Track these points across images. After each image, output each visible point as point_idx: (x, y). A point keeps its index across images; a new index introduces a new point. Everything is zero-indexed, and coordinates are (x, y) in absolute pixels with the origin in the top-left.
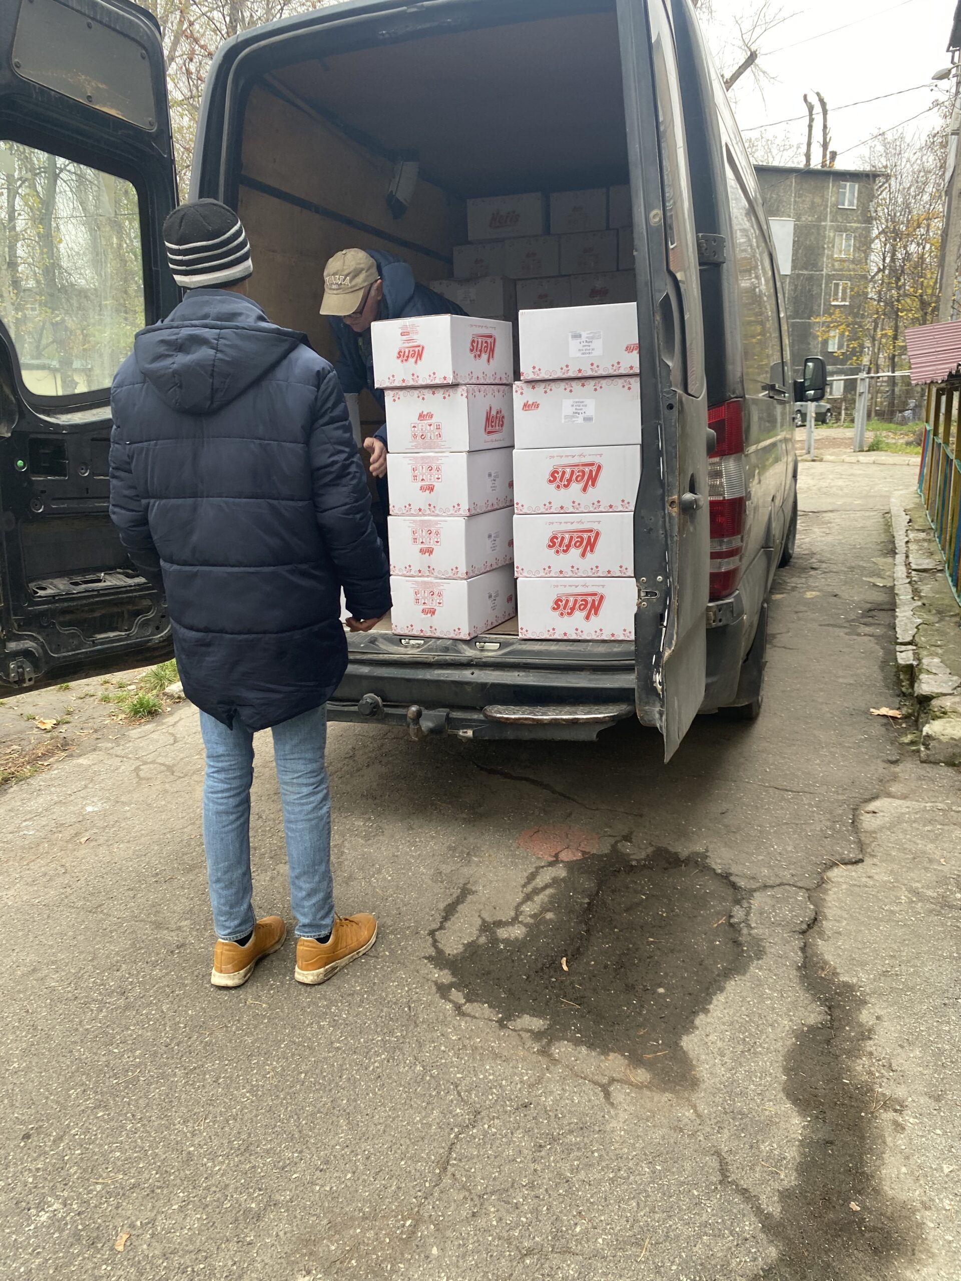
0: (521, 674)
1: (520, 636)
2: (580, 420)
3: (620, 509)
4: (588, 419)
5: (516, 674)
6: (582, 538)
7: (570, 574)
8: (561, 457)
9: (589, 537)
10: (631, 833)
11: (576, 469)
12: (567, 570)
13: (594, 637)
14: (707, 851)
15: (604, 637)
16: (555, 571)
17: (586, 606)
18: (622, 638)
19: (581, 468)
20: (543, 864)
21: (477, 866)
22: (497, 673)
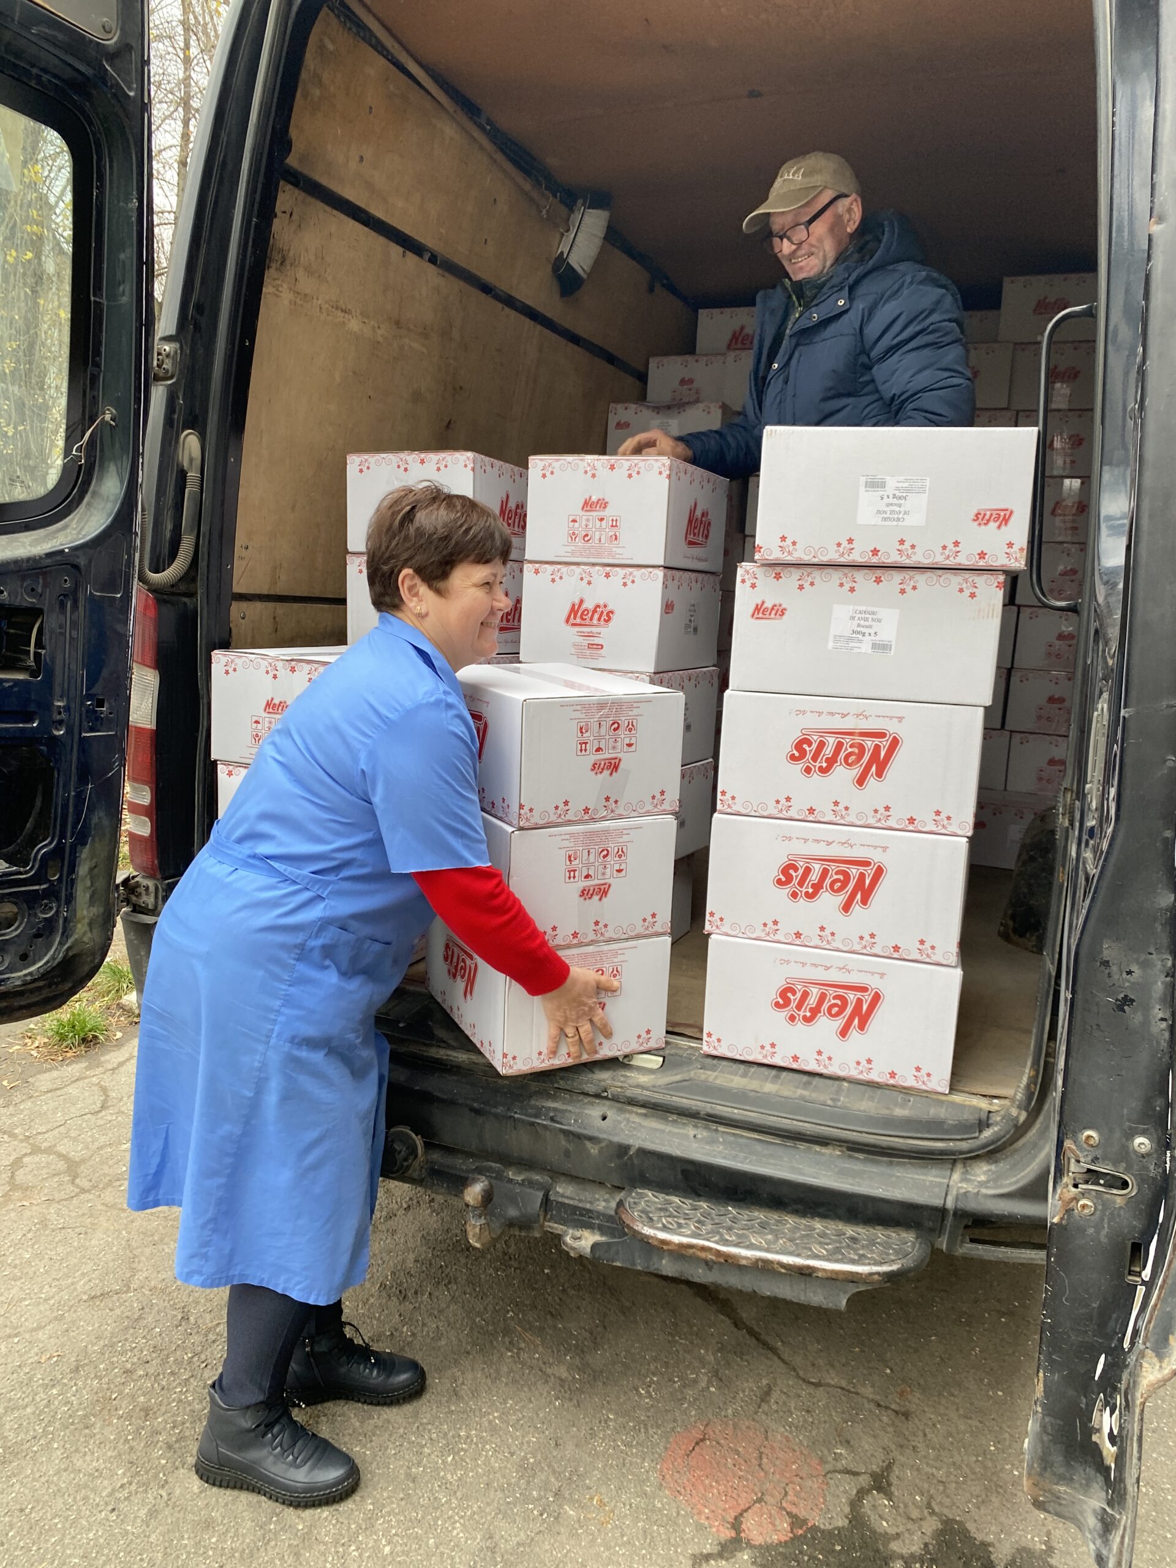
0: (702, 1134)
1: (706, 1048)
2: (866, 647)
3: (932, 827)
4: (881, 647)
5: (691, 1132)
6: (846, 875)
7: (816, 941)
8: (820, 713)
9: (862, 876)
10: (889, 1467)
11: (847, 740)
12: (811, 932)
13: (854, 1073)
14: (1050, 1550)
15: (874, 1076)
16: (786, 929)
17: (842, 1009)
18: (910, 1082)
19: (858, 740)
20: (708, 1549)
21: (573, 1534)
22: (653, 1124)
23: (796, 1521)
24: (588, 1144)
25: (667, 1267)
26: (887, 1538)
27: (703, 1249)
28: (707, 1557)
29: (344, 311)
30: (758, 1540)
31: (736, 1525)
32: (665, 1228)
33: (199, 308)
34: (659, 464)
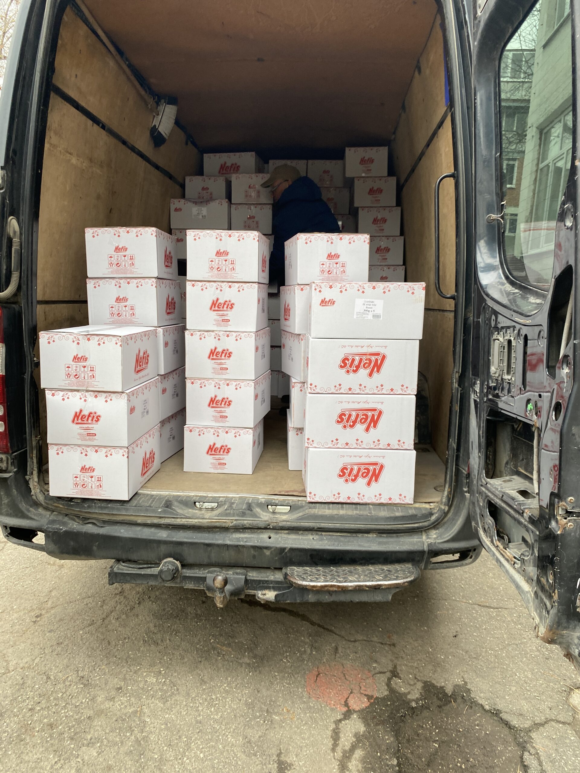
0: (316, 537)
1: (309, 499)
2: (370, 317)
3: (401, 392)
4: (376, 316)
5: (311, 537)
6: (367, 416)
7: (355, 446)
8: (352, 347)
9: (373, 415)
10: (395, 667)
11: (364, 357)
12: (353, 442)
13: (374, 501)
14: (466, 683)
15: (383, 501)
16: (341, 442)
17: (368, 473)
18: (398, 501)
19: (368, 357)
20: (339, 717)
21: (281, 727)
22: (293, 536)
23: (369, 697)
24: (265, 551)
25: (311, 598)
26: (406, 694)
27: (332, 586)
28: (340, 721)
29: (70, 154)
30: (357, 709)
31: (346, 704)
32: (311, 581)
33: (15, 152)
34: (253, 235)
